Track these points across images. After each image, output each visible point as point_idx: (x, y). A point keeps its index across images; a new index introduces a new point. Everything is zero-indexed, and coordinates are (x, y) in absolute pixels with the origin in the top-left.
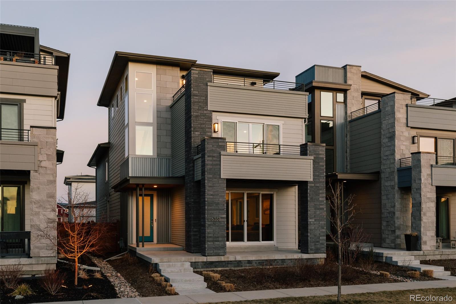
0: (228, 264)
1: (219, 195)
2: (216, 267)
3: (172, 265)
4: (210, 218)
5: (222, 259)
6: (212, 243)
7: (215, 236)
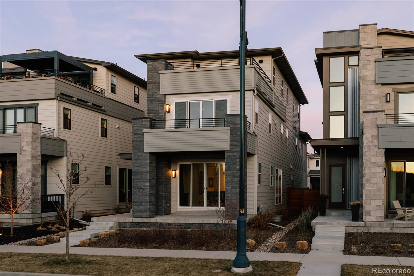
0: (151, 225)
1: (144, 166)
3: (100, 223)
4: (136, 186)
6: (137, 207)
7: (139, 201)
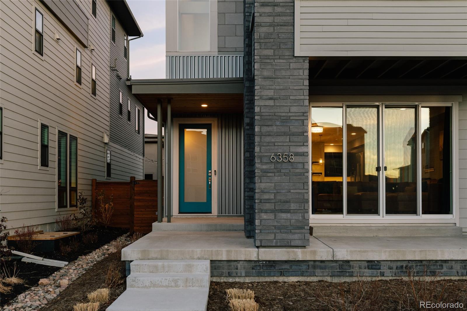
0: (314, 267)
1: (291, 97)
2: (282, 274)
3: (163, 267)
4: (266, 154)
5: (299, 254)
6: (271, 216)
7: (279, 197)
